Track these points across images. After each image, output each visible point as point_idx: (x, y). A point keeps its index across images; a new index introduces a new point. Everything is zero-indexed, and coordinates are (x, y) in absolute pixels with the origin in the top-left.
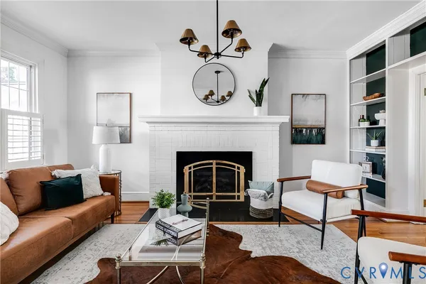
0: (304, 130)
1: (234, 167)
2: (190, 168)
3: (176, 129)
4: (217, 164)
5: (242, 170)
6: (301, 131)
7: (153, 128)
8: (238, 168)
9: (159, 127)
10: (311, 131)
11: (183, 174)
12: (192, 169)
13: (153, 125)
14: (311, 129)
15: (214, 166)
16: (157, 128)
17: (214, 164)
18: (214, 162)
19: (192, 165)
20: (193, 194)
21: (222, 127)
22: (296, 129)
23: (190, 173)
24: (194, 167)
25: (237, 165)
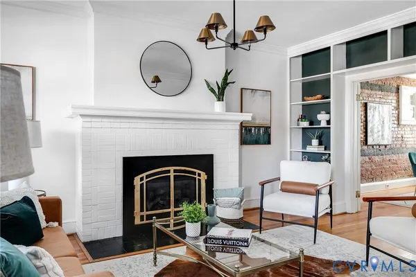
0: (253, 129)
1: (194, 173)
2: (142, 179)
3: (123, 125)
4: (175, 171)
5: (204, 177)
6: (250, 130)
7: (89, 125)
8: (199, 175)
9: (97, 123)
10: (259, 130)
11: (133, 187)
12: (145, 181)
13: (89, 119)
14: (259, 128)
15: (172, 174)
16: (94, 125)
17: (172, 171)
18: (172, 169)
19: (144, 175)
20: (145, 213)
21: (181, 125)
22: (246, 127)
23: (142, 185)
24: (147, 177)
25: (197, 171)
